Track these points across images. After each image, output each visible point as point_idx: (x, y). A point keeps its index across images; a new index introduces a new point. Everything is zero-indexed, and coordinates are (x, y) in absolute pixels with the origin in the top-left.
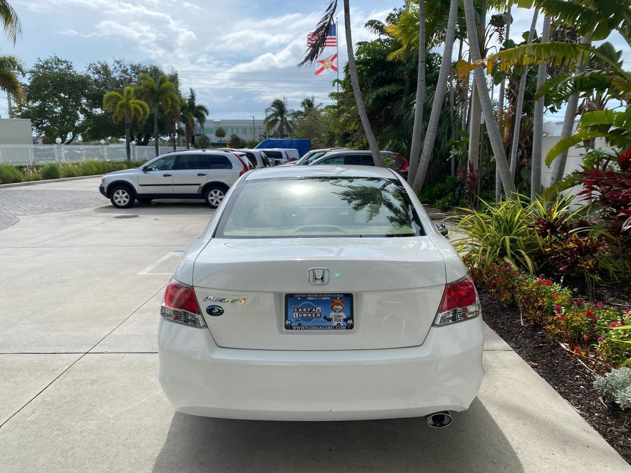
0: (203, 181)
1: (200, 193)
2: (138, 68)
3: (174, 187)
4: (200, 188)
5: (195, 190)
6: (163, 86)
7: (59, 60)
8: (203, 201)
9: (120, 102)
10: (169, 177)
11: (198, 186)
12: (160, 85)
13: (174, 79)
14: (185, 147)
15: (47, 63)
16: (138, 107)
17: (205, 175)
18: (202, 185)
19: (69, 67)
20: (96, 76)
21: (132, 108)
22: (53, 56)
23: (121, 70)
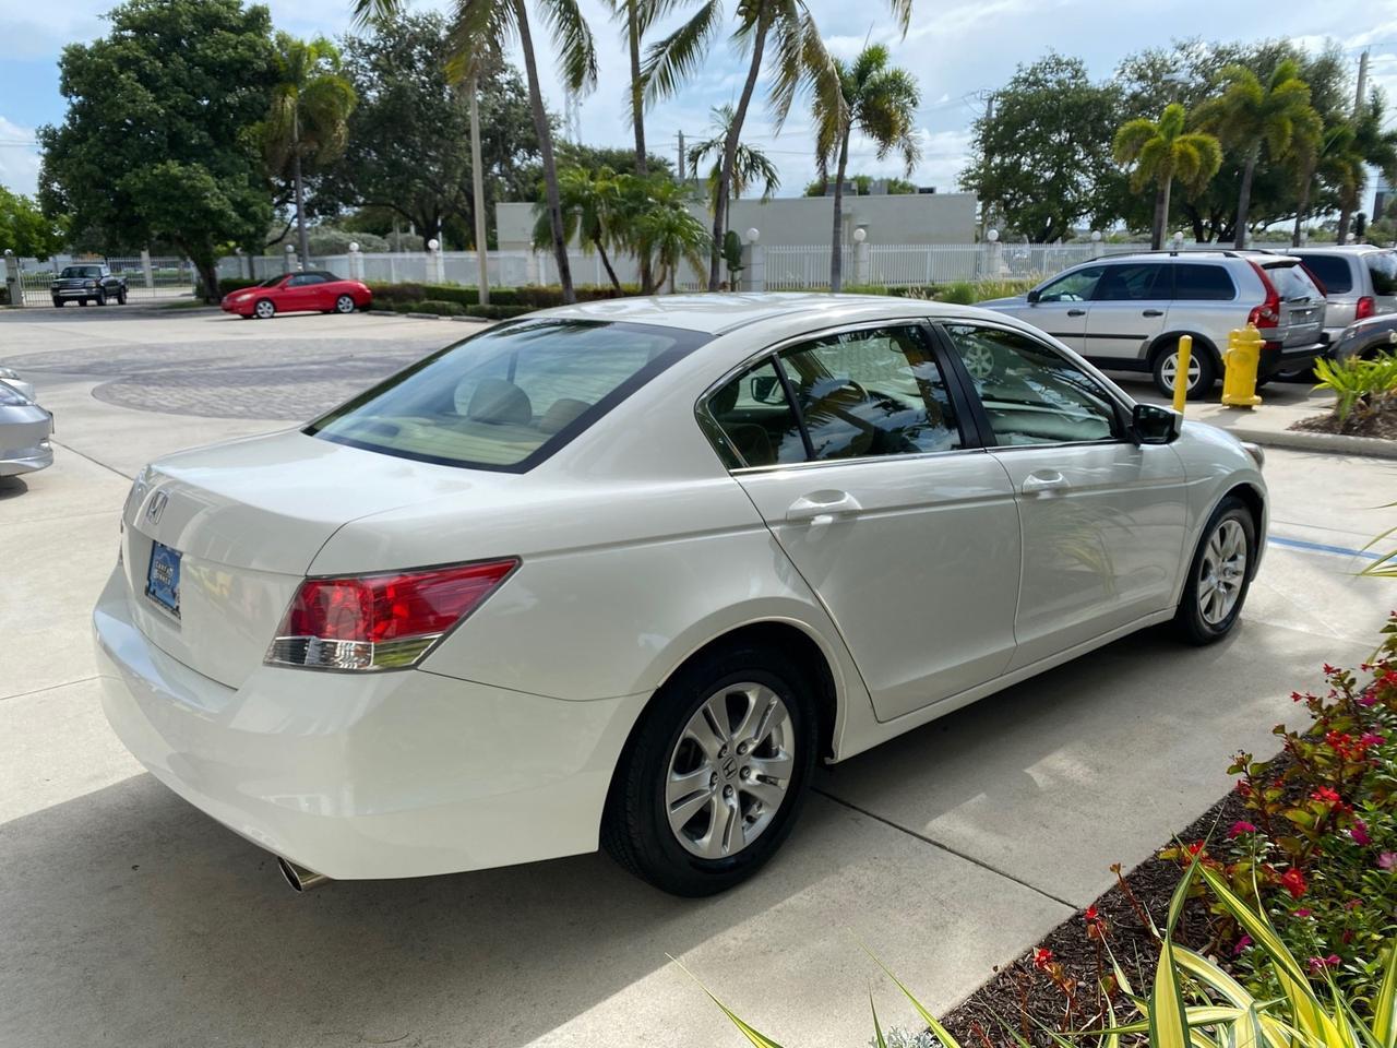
0: (1154, 329)
1: (1144, 358)
2: (1229, 53)
3: (1088, 340)
4: (1144, 345)
5: (1132, 350)
6: (1280, 90)
7: (1059, 63)
8: (1149, 377)
9: (1150, 143)
10: (1081, 317)
11: (1141, 342)
12: (1272, 91)
13: (1327, 69)
14: (1149, 246)
15: (1034, 72)
16: (1192, 150)
17: (1160, 314)
18: (1151, 339)
19: (1076, 74)
20: (1136, 87)
21: (1176, 154)
22: (1048, 54)
23: (1188, 63)
